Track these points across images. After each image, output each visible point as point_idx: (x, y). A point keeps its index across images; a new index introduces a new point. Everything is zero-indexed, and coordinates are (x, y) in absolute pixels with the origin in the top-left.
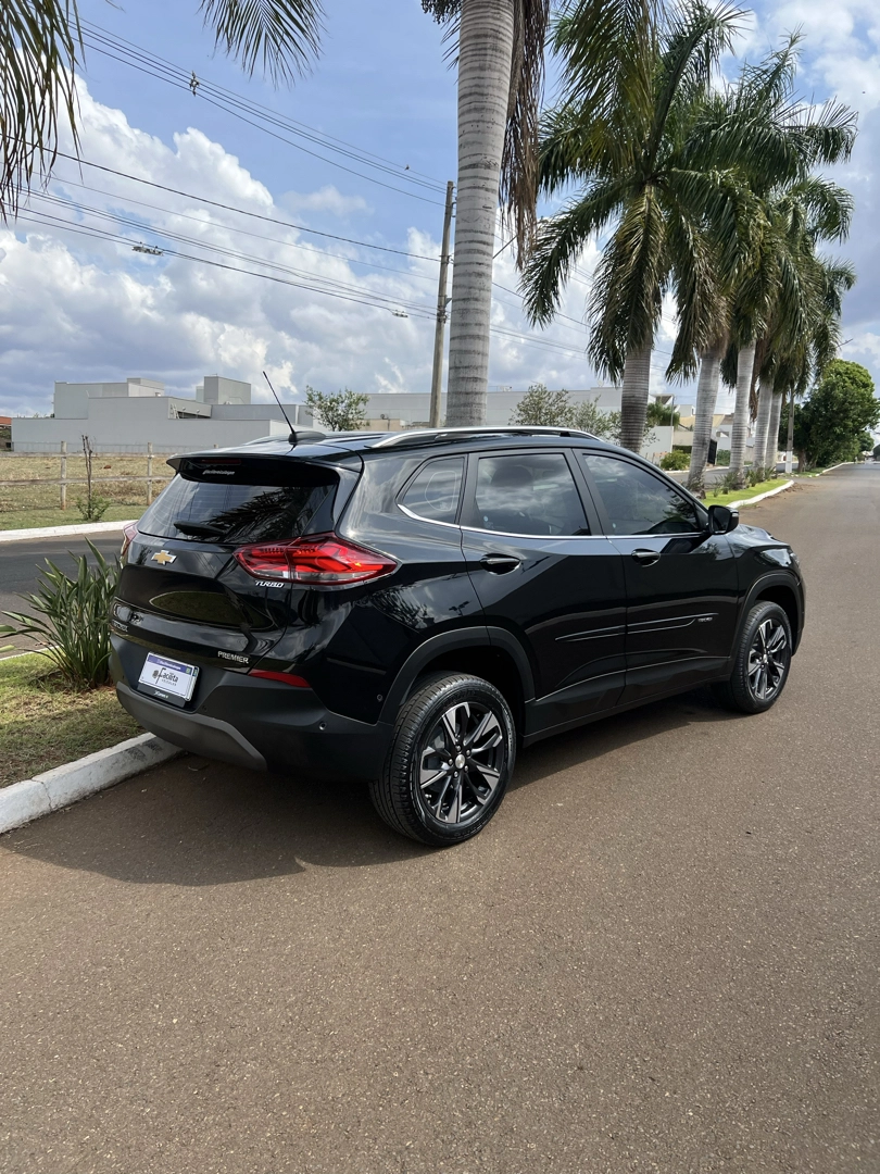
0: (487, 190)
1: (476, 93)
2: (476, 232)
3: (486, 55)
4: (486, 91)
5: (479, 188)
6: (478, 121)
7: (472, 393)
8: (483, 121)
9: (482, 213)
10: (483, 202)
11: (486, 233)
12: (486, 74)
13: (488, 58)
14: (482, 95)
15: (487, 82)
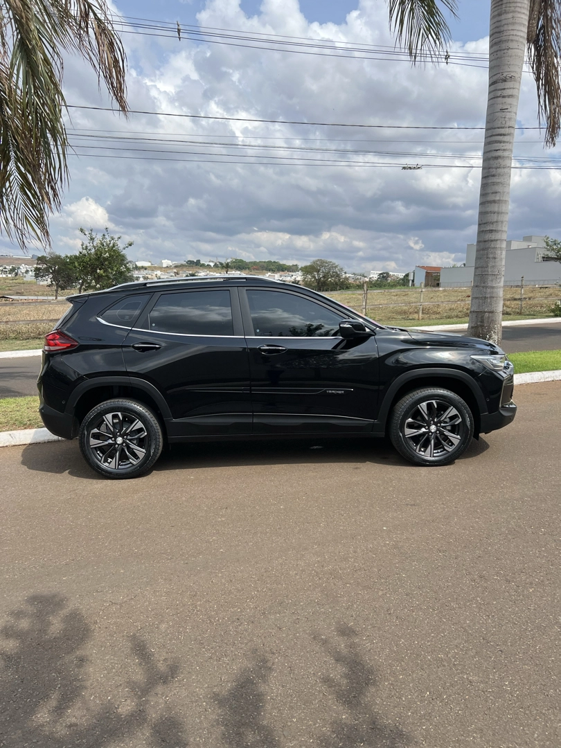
0: (504, 97)
1: (496, 32)
2: (495, 128)
3: (502, 4)
4: (502, 29)
5: (497, 97)
6: (497, 51)
7: (488, 240)
8: (500, 50)
9: (500, 114)
10: (500, 107)
11: (503, 128)
12: (503, 17)
13: (504, 6)
14: (500, 32)
15: (503, 22)
